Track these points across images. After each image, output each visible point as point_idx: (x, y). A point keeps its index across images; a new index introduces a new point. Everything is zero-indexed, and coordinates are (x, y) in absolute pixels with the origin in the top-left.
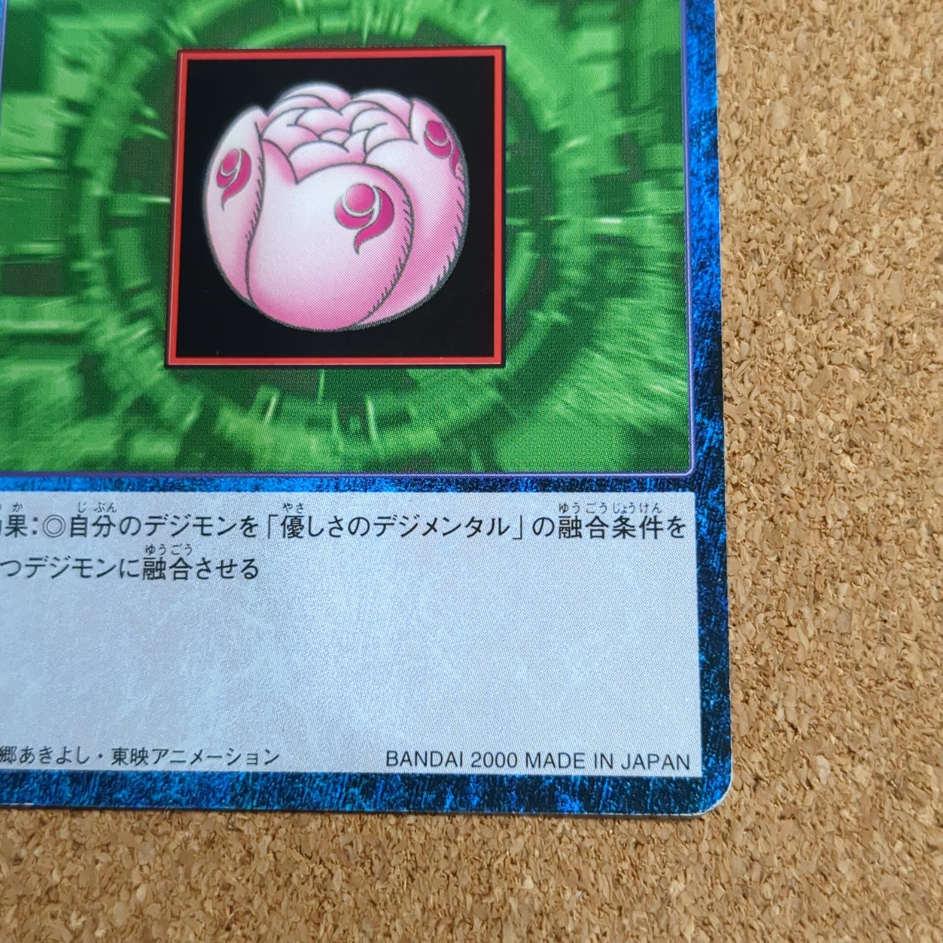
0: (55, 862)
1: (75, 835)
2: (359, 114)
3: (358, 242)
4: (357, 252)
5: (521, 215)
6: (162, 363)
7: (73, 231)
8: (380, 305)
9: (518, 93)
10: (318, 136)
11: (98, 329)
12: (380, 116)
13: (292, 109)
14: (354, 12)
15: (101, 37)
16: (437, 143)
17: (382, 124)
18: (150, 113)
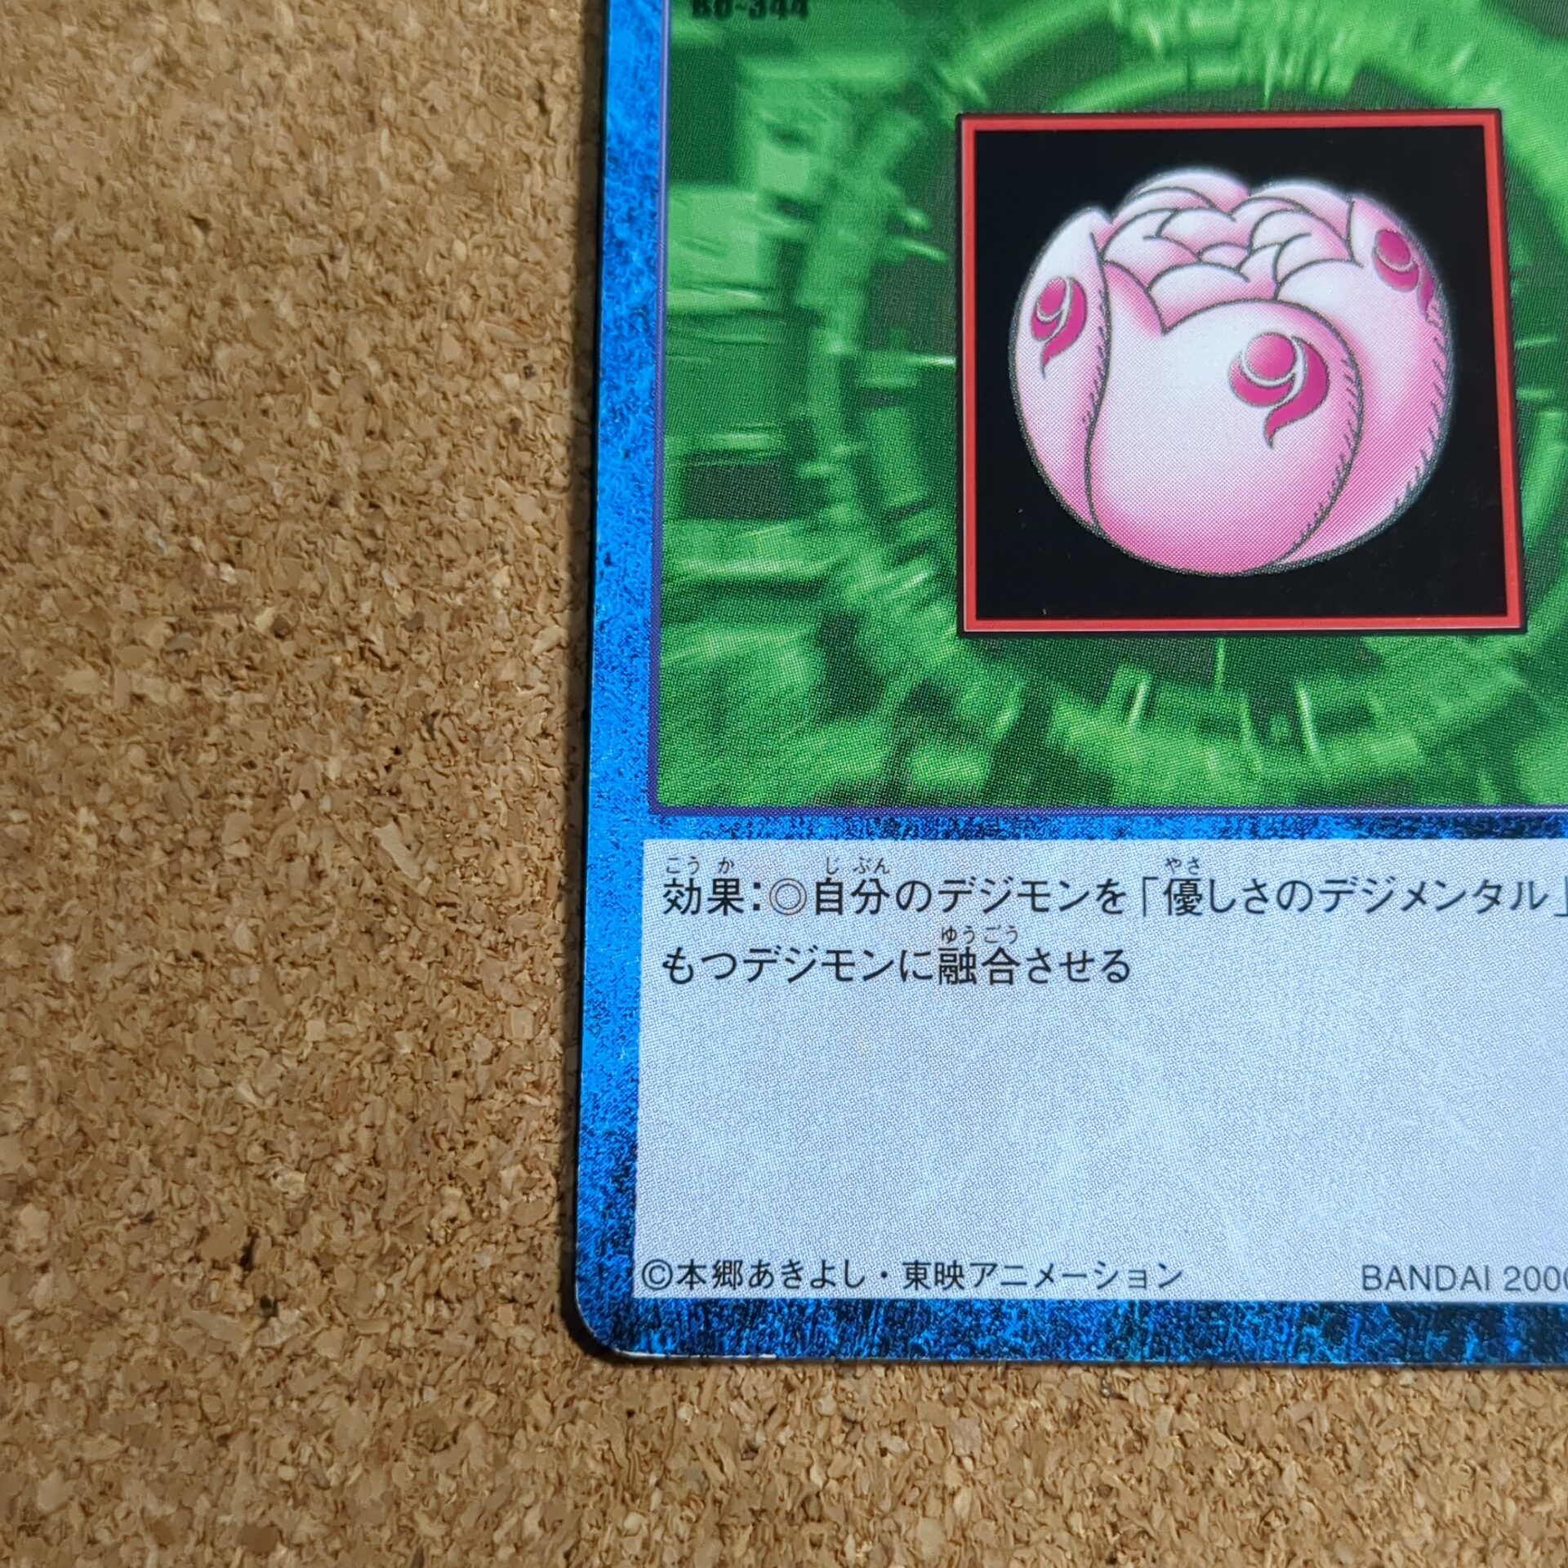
0: (814, 1454)
1: (846, 1408)
2: (1262, 219)
3: (1272, 427)
4: (1271, 444)
5: (1540, 384)
6: (953, 629)
7: (797, 411)
8: (1311, 532)
9: (1528, 183)
10: (1198, 256)
11: (844, 575)
12: (1297, 222)
13: (1151, 211)
14: (1247, 53)
15: (828, 93)
16: (1395, 267)
17: (1301, 236)
18: (916, 218)
